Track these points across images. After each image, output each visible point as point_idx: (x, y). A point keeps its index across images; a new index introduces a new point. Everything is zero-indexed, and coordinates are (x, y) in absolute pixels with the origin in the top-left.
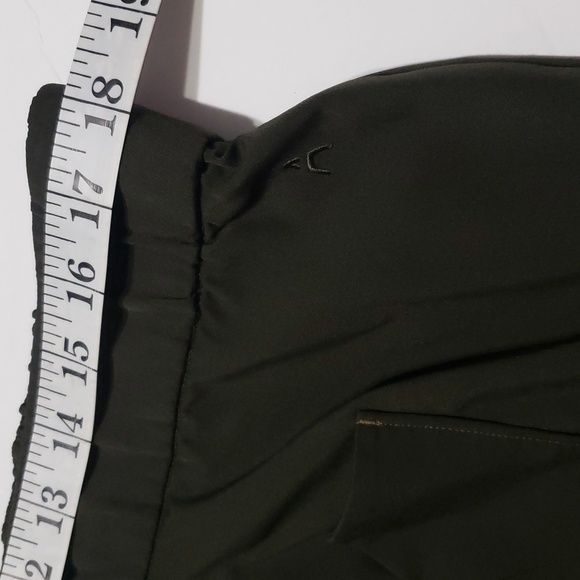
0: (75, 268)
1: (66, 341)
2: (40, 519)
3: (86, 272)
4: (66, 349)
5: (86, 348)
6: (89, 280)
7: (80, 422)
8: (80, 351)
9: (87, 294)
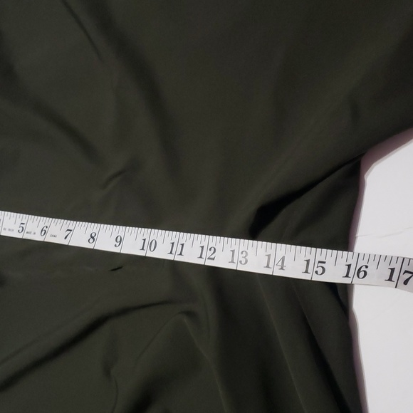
0: (364, 268)
1: (324, 263)
2: (233, 251)
3: (362, 274)
4: (319, 262)
5: (322, 274)
6: (358, 276)
7: (282, 269)
8: (320, 270)
9: (351, 274)
